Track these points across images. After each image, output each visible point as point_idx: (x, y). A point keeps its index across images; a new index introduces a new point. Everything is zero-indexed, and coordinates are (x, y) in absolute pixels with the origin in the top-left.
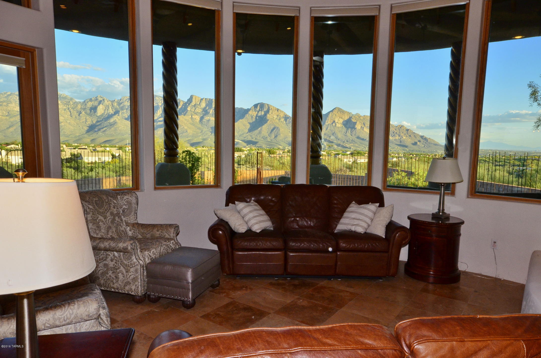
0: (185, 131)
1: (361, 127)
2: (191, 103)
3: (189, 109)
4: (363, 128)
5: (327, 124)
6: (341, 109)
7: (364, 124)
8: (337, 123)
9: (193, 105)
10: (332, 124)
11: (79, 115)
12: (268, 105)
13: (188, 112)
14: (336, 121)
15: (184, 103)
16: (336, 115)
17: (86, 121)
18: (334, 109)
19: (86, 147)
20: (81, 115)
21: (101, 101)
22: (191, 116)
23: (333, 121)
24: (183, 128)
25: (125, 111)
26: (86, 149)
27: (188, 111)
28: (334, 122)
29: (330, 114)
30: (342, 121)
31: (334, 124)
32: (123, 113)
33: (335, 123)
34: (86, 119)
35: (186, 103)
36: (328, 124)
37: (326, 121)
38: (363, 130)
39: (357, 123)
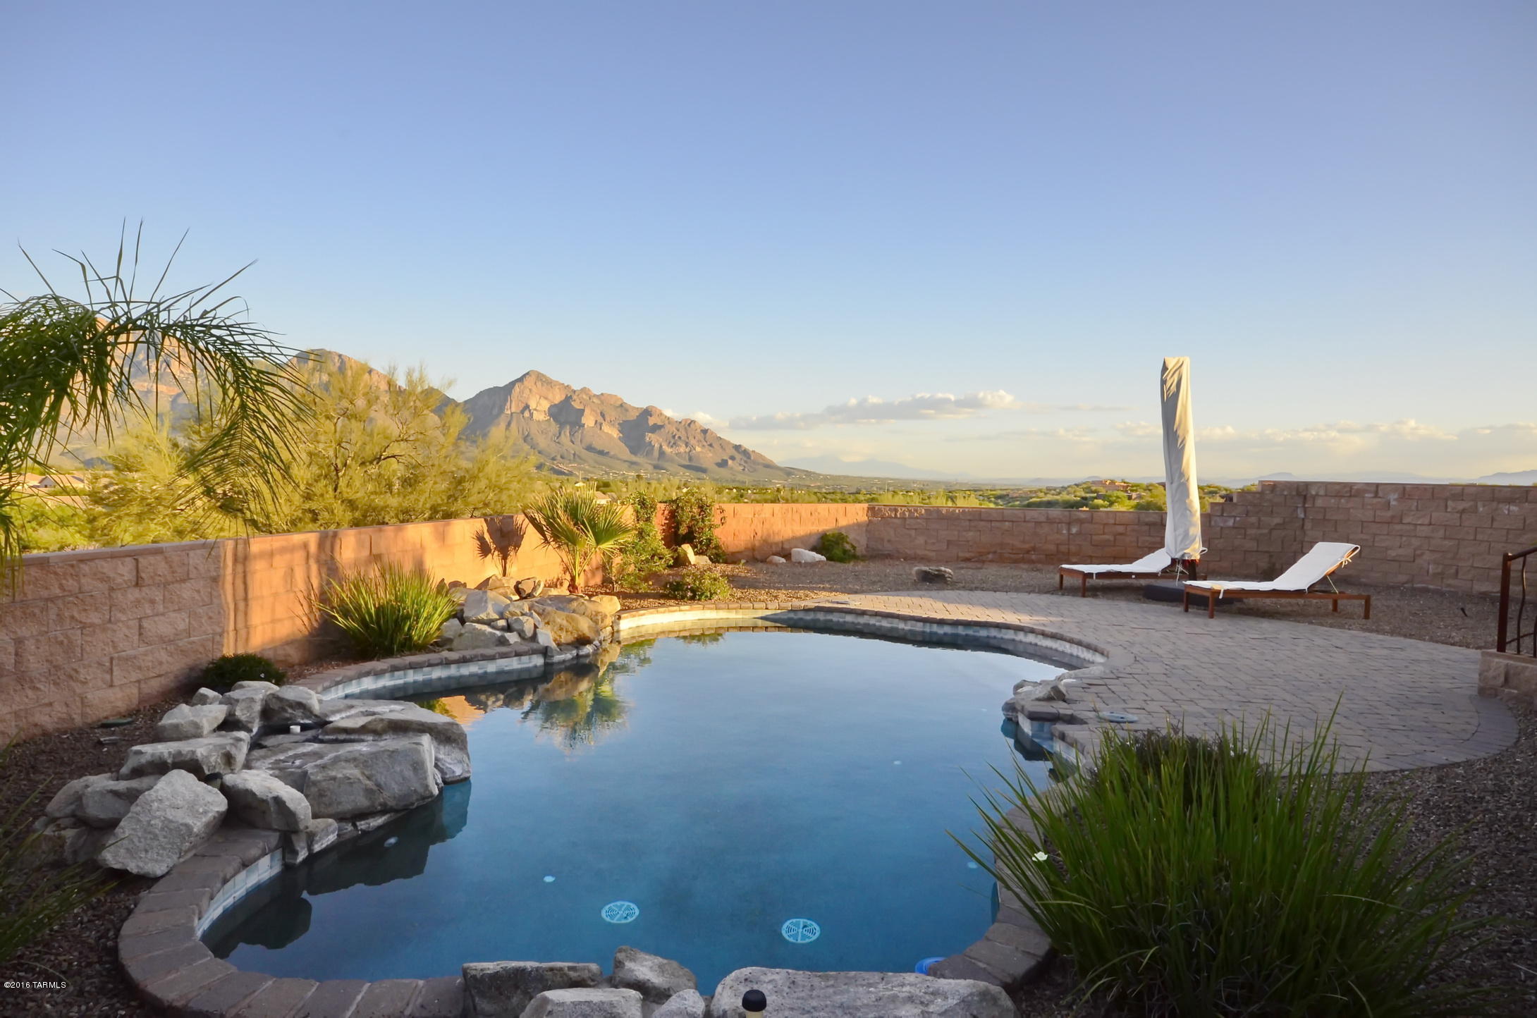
1: (596, 421)
4: (601, 424)
5: (509, 412)
6: (543, 375)
7: (603, 415)
8: (535, 410)
10: (522, 412)
12: (340, 356)
14: (533, 405)
16: (530, 390)
18: (524, 376)
23: (523, 405)
28: (527, 407)
29: (517, 388)
30: (548, 406)
31: (527, 414)
33: (530, 411)
36: (512, 414)
37: (505, 404)
38: (601, 429)
39: (585, 413)
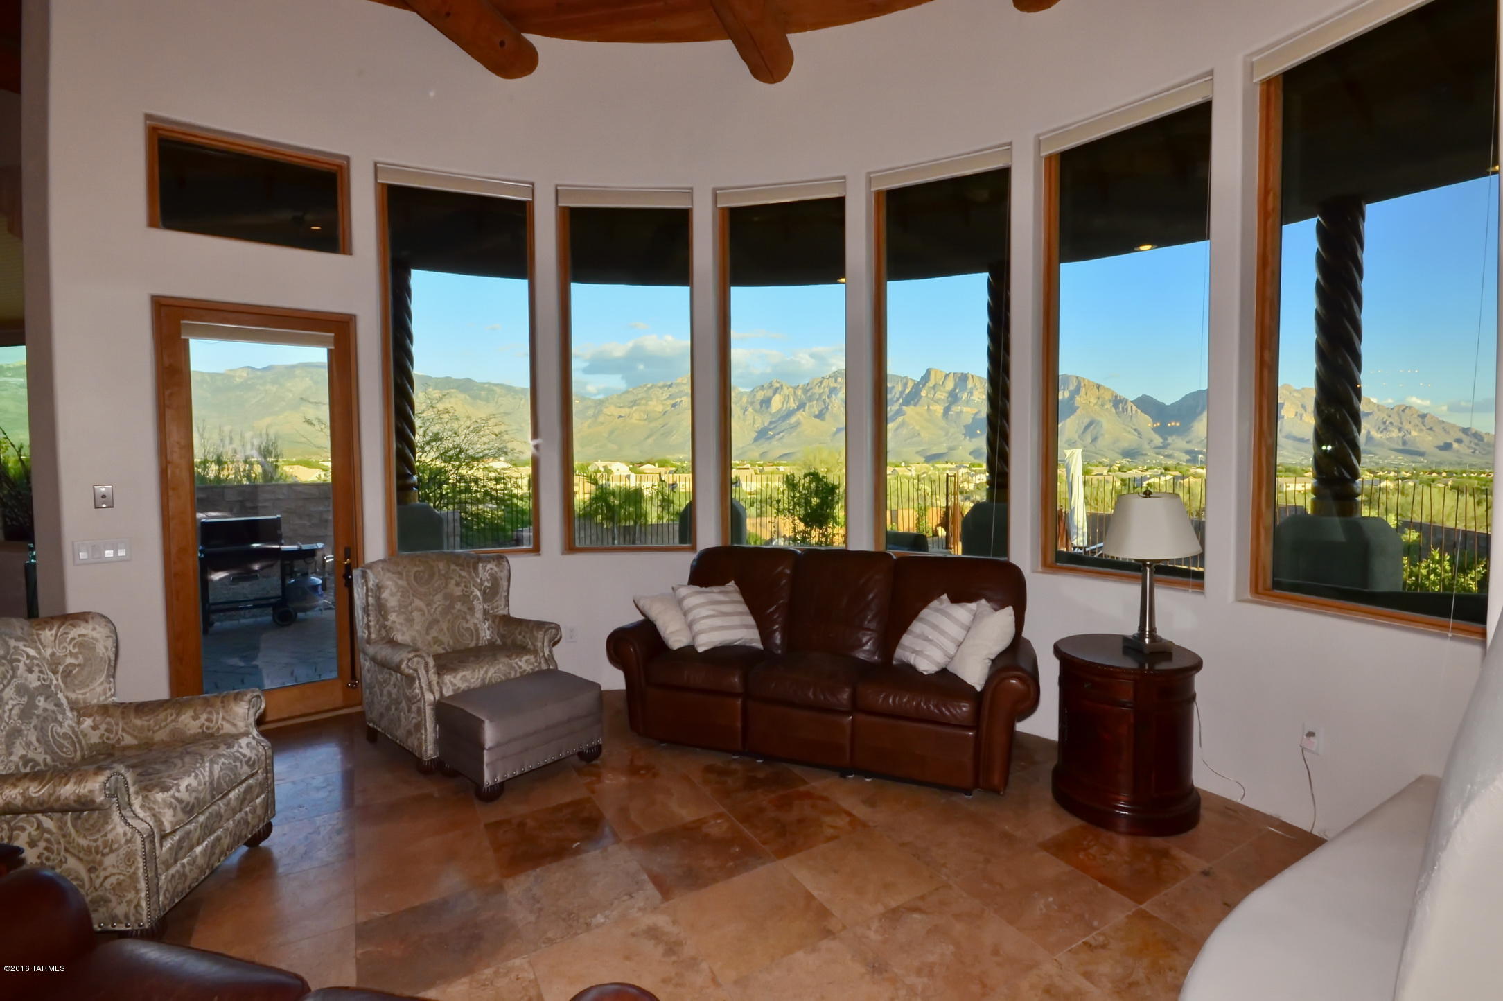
0: (916, 435)
2: (926, 382)
3: (923, 394)
9: (931, 385)
11: (744, 413)
12: (1077, 378)
13: (922, 400)
15: (915, 384)
17: (754, 423)
19: (749, 466)
20: (746, 413)
21: (777, 388)
22: (926, 407)
24: (913, 428)
25: (814, 403)
26: (748, 469)
27: (922, 396)
32: (812, 406)
34: (754, 419)
35: (919, 383)
